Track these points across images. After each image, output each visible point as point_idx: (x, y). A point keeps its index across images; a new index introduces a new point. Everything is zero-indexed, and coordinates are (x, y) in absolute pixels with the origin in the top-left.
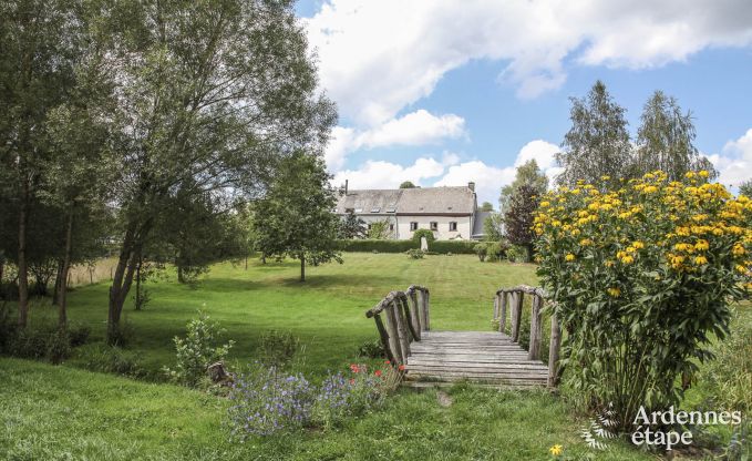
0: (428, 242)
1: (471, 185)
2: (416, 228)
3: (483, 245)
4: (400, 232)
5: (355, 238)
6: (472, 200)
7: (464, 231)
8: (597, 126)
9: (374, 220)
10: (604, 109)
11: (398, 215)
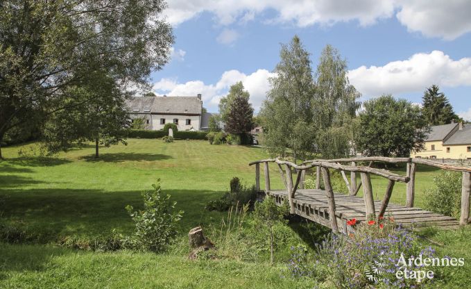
0: (173, 132)
1: (199, 96)
2: (164, 122)
4: (153, 125)
5: (124, 128)
6: (200, 105)
7: (195, 125)
9: (136, 117)
10: (299, 53)
11: (152, 114)
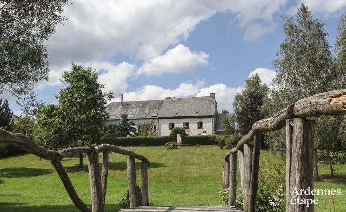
0: (182, 137)
1: (213, 95)
2: (173, 127)
3: (222, 137)
4: (162, 131)
5: (128, 136)
6: (213, 106)
7: (208, 128)
8: (304, 37)
9: (143, 122)
10: (309, 25)
11: (160, 118)
